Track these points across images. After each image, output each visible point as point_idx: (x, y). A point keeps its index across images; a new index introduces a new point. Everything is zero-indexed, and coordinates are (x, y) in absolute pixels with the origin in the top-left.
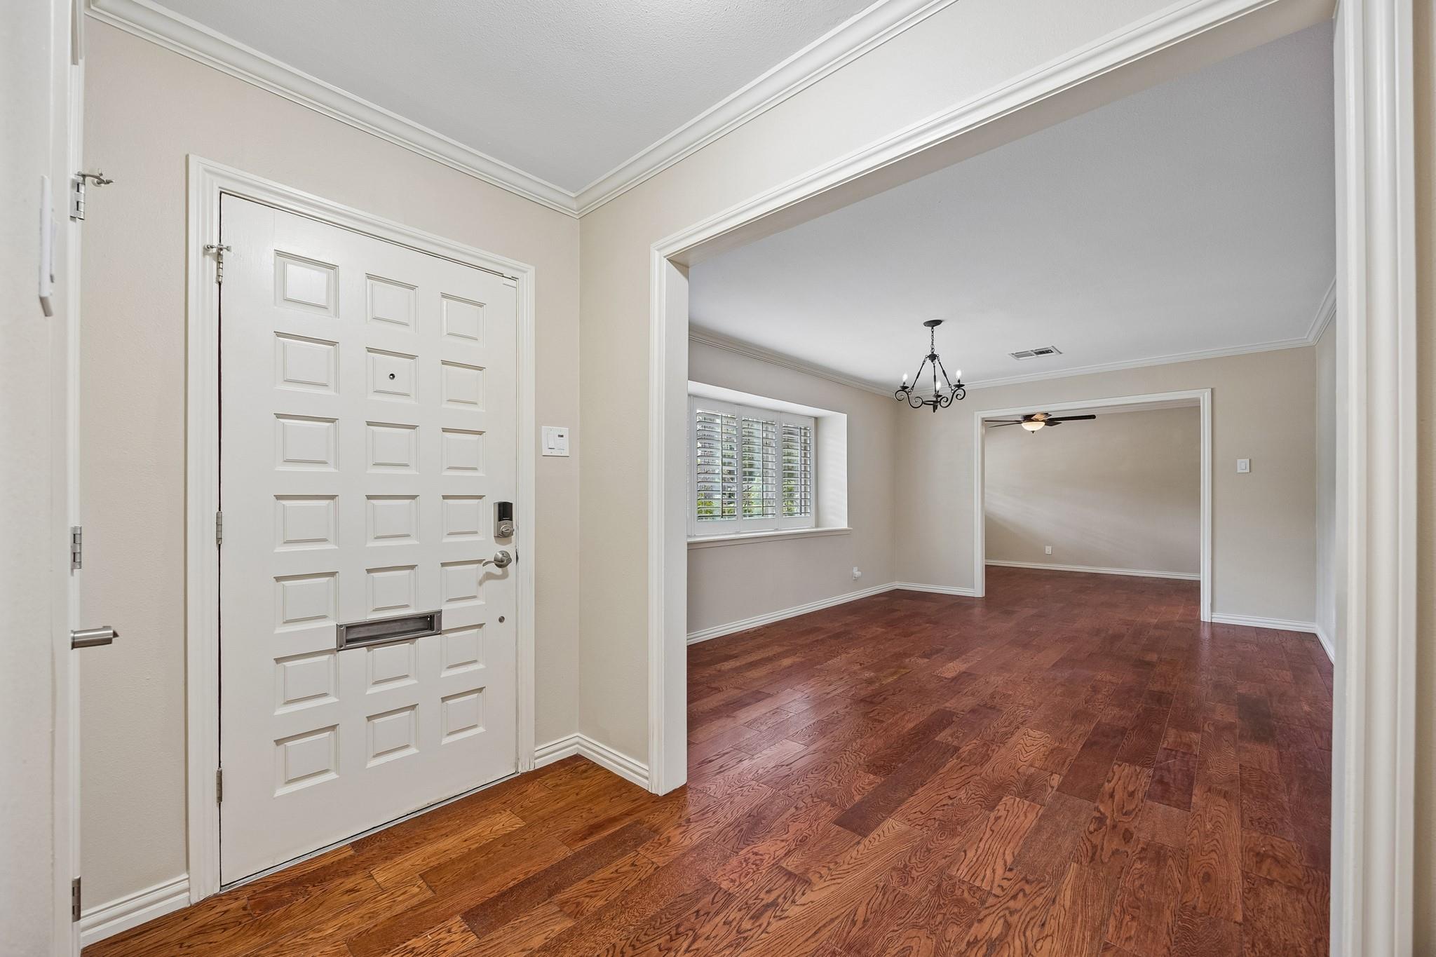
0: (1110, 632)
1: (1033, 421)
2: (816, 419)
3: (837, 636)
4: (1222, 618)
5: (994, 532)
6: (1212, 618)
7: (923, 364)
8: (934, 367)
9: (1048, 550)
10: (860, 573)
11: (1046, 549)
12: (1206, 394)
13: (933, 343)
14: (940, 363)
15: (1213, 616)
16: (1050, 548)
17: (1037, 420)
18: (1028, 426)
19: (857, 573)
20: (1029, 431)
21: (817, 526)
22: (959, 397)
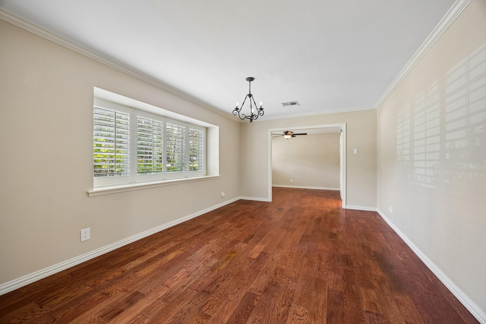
0: (317, 217)
1: (287, 135)
2: (207, 128)
3: (208, 230)
4: (349, 207)
5: (275, 175)
6: (346, 207)
7: (246, 98)
8: (251, 101)
9: (292, 181)
10: (224, 194)
11: (291, 181)
12: (344, 125)
13: (250, 89)
14: (253, 98)
15: (346, 206)
16: (292, 180)
17: (289, 135)
18: (286, 137)
19: (223, 195)
20: (286, 138)
21: (207, 175)
22: (261, 114)
